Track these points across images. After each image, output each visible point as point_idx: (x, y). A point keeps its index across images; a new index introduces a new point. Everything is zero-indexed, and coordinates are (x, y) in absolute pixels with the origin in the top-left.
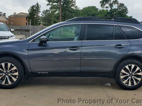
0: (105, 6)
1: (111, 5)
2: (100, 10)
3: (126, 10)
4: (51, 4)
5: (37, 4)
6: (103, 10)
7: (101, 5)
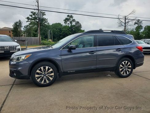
0: (67, 23)
1: (71, 22)
2: (64, 26)
3: (80, 26)
4: (29, 21)
5: (20, 21)
6: (66, 26)
7: (65, 22)
